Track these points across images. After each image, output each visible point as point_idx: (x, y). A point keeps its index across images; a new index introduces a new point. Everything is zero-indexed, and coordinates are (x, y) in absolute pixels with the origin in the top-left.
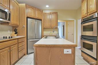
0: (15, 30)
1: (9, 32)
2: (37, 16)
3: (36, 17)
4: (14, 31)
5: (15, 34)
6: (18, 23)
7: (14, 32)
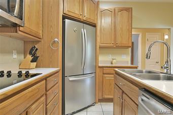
0: (32, 49)
1: (15, 56)
2: (86, 15)
3: (84, 19)
4: (30, 53)
5: (32, 61)
6: (41, 32)
7: (30, 57)
